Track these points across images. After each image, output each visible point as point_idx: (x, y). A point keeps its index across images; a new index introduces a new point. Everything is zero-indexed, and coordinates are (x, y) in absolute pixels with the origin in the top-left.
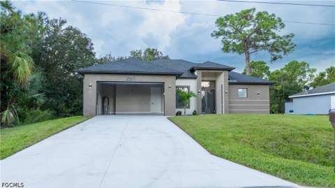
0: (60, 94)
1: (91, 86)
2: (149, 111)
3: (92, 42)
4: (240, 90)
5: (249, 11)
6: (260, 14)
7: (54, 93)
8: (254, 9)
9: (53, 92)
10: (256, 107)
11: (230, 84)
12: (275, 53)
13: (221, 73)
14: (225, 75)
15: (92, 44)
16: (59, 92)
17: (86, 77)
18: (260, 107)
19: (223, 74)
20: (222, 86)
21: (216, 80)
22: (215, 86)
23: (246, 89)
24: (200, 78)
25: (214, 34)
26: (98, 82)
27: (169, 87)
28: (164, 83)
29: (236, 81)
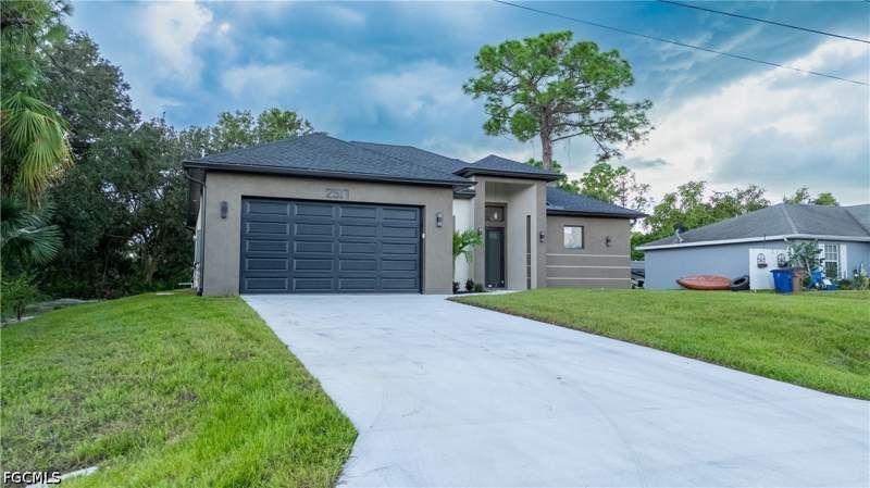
1: (224, 209)
4: (568, 231)
5: (559, 36)
6: (583, 49)
8: (570, 34)
10: (603, 273)
11: (550, 214)
12: (607, 143)
13: (531, 185)
14: (538, 192)
17: (212, 182)
18: (611, 273)
19: (535, 188)
20: (529, 217)
21: (506, 204)
22: (503, 218)
23: (580, 229)
24: (481, 198)
25: (471, 86)
26: (243, 197)
27: (438, 220)
28: (422, 207)
29: (561, 209)
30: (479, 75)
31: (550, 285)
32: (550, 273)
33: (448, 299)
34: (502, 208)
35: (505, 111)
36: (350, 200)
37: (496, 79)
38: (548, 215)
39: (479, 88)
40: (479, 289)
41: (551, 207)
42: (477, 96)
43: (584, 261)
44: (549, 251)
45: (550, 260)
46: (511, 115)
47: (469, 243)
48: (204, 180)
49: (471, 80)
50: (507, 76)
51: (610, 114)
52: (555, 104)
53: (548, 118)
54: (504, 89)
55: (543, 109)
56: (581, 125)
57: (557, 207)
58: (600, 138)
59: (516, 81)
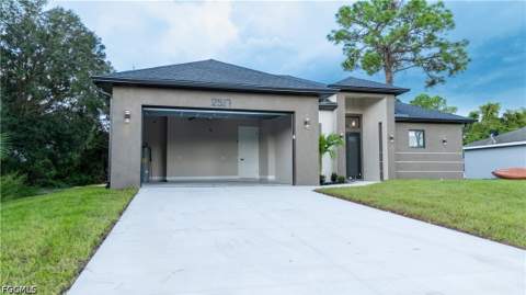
0: (39, 141)
1: (128, 116)
2: (236, 174)
3: (103, 43)
7: (25, 139)
9: (23, 136)
12: (434, 73)
14: (388, 103)
15: (103, 47)
16: (37, 136)
17: (117, 94)
19: (385, 100)
20: (380, 124)
21: (361, 115)
22: (359, 125)
23: (421, 132)
24: (342, 110)
25: (333, 35)
26: (143, 106)
27: (306, 123)
28: (293, 113)
29: (407, 116)
30: (338, 27)
31: (398, 177)
32: (398, 167)
33: (315, 190)
34: (358, 118)
35: (358, 52)
36: (232, 108)
37: (351, 30)
38: (396, 122)
39: (339, 37)
40: (342, 181)
41: (398, 115)
42: (337, 43)
43: (425, 157)
44: (398, 150)
45: (398, 157)
46: (362, 55)
47: (333, 144)
48: (111, 92)
49: (333, 31)
50: (359, 27)
51: (436, 50)
52: (393, 47)
53: (389, 56)
54: (357, 37)
55: (386, 49)
56: (413, 60)
57: (404, 116)
58: (428, 69)
59: (365, 30)
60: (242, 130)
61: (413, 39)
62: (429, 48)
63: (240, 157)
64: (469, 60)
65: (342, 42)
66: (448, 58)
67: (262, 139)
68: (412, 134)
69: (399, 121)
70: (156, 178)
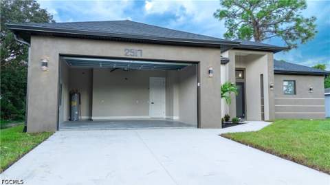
1: (45, 64)
12: (290, 41)
20: (262, 75)
21: (245, 69)
22: (243, 77)
23: (293, 83)
25: (218, 13)
26: (61, 55)
27: (209, 72)
28: (198, 63)
29: (283, 69)
30: (222, 8)
32: (277, 109)
33: (222, 135)
34: (243, 71)
35: (236, 25)
36: (143, 57)
37: (231, 10)
38: (275, 74)
39: (222, 14)
42: (221, 19)
43: (296, 102)
44: (276, 96)
46: (239, 28)
47: (227, 91)
48: (29, 42)
49: (218, 11)
50: (236, 8)
51: (293, 24)
52: (260, 23)
53: (258, 29)
54: (234, 15)
55: (256, 24)
56: (275, 32)
57: (281, 69)
58: (285, 38)
59: (241, 10)
60: (152, 80)
61: (275, 17)
62: (288, 22)
63: (151, 101)
64: (316, 32)
65: (224, 18)
66: (301, 30)
67: (168, 87)
68: (286, 83)
69: (277, 73)
70: (84, 117)
